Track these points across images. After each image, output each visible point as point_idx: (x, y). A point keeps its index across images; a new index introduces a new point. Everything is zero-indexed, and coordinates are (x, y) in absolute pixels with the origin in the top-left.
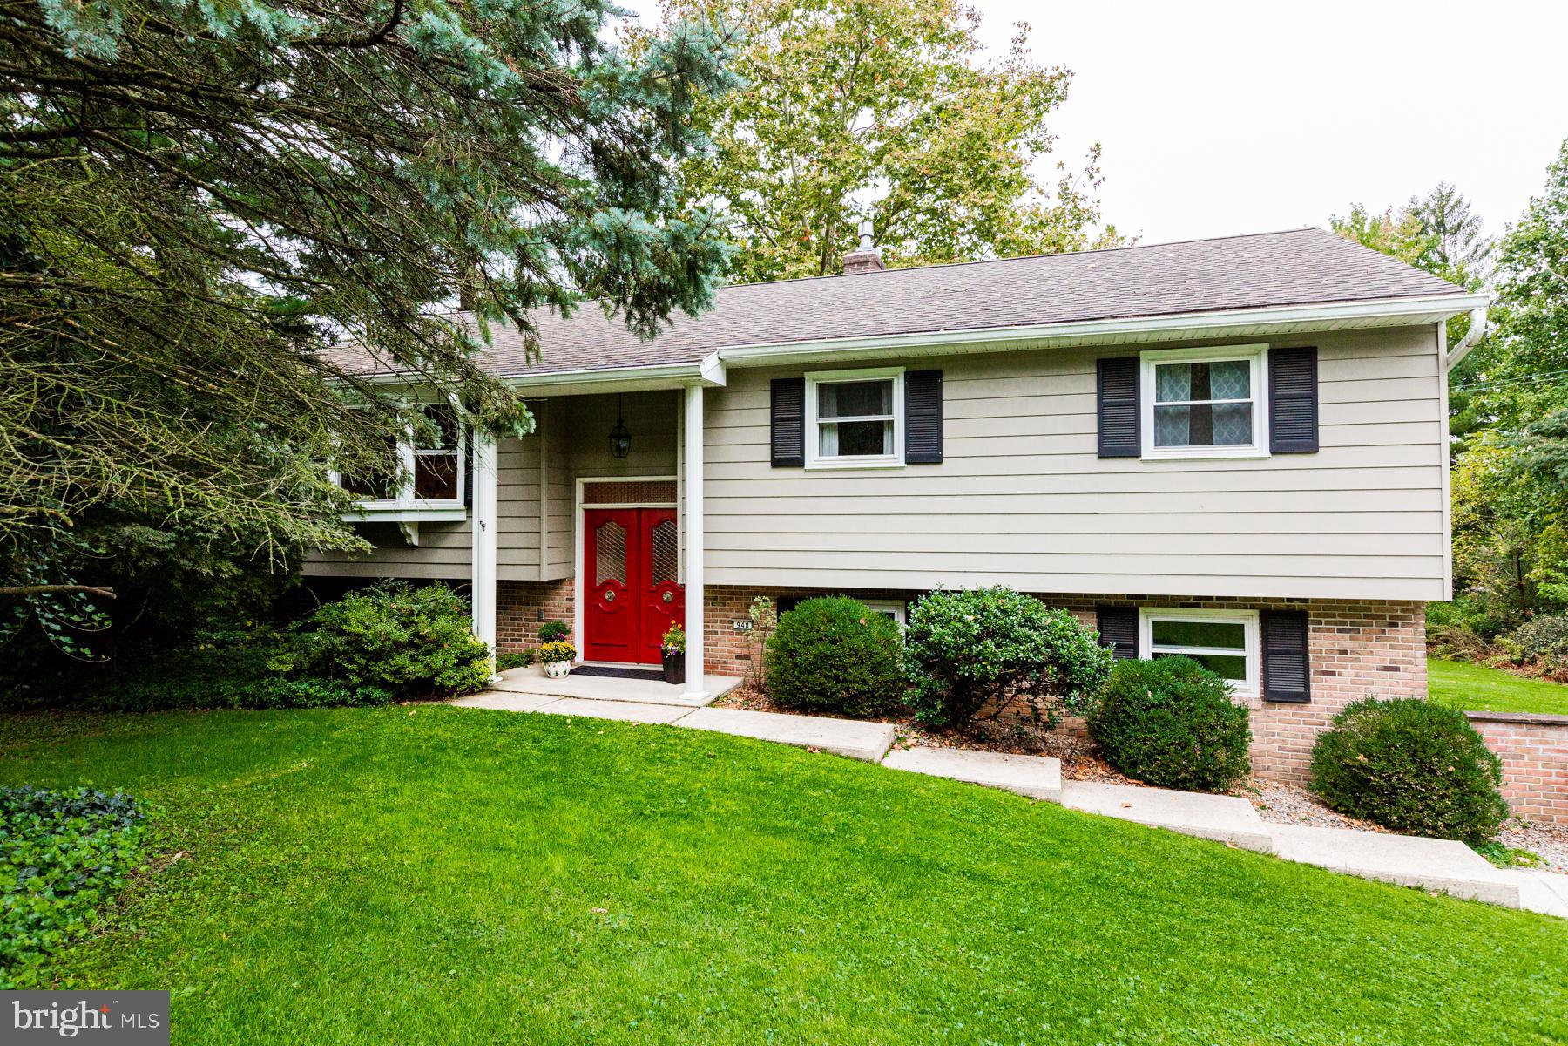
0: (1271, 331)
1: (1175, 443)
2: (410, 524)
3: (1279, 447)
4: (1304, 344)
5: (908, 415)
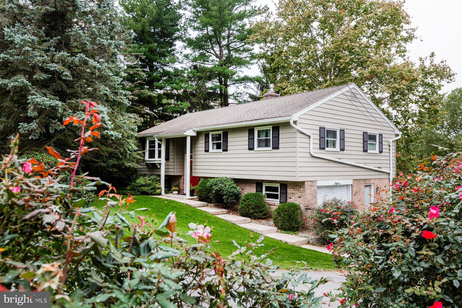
0: (273, 123)
1: (262, 147)
2: (158, 163)
3: (274, 148)
4: (277, 126)
5: (223, 141)
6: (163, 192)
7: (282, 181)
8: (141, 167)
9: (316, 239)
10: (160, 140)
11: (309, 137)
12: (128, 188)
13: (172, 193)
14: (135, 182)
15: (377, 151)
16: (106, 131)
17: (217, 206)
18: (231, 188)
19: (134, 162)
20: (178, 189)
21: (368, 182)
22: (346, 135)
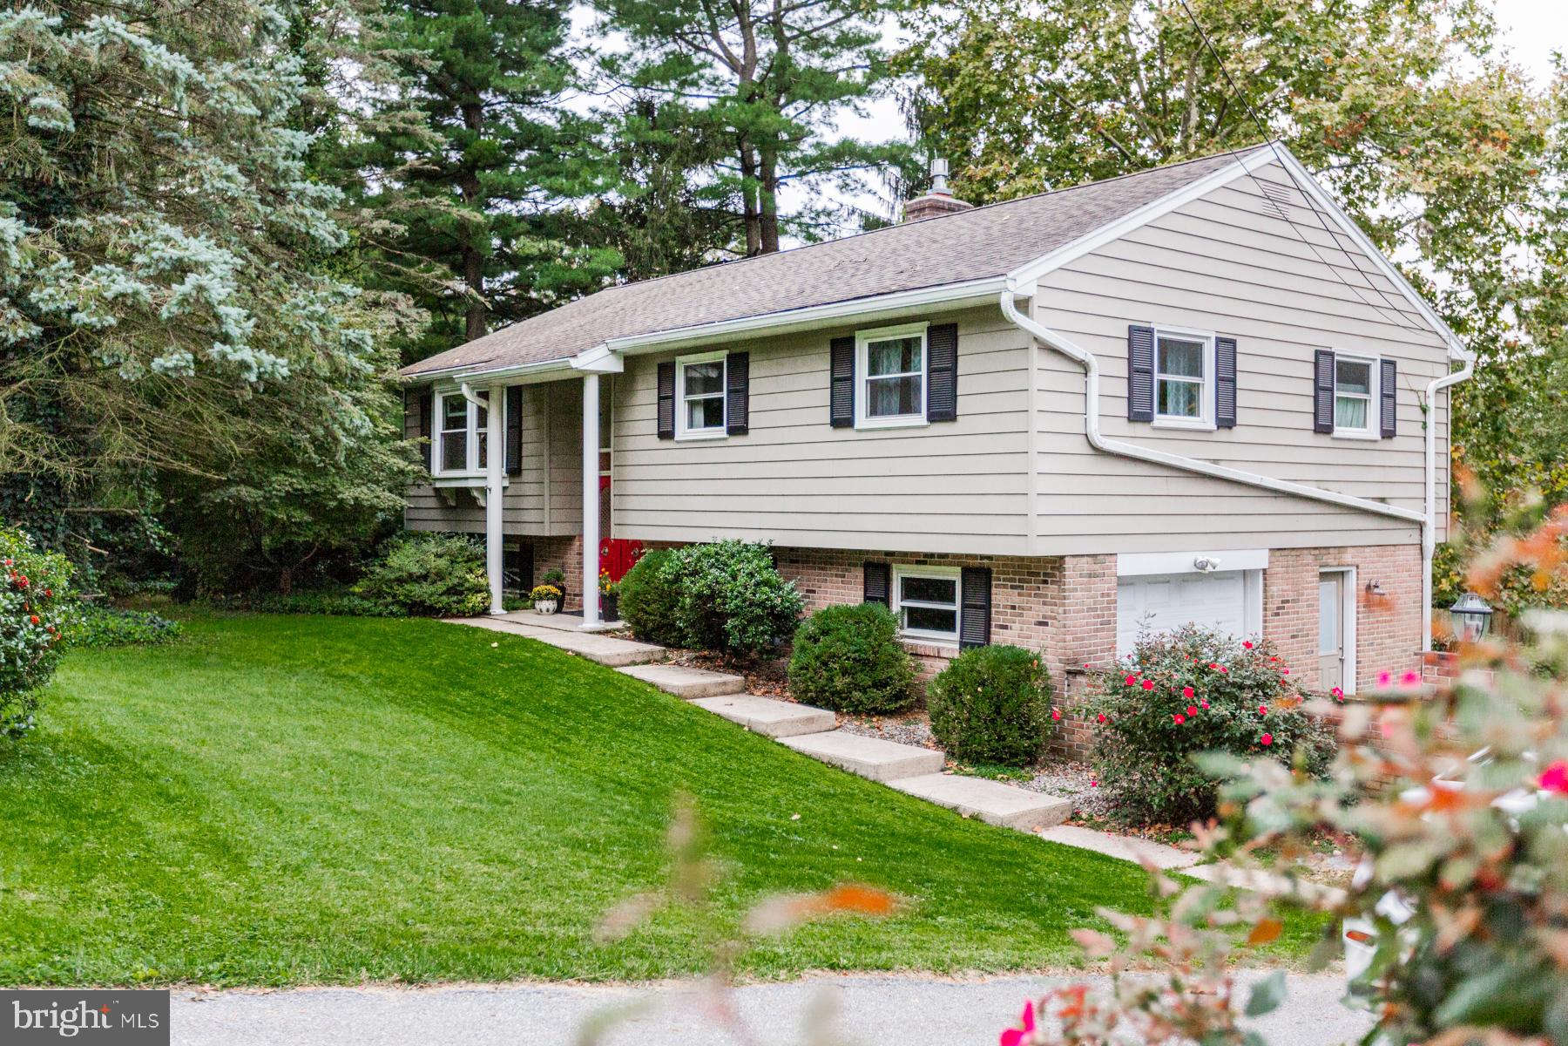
0: (932, 309)
1: (890, 412)
2: (477, 489)
3: (933, 418)
4: (949, 321)
5: (729, 392)
6: (496, 606)
7: (967, 556)
8: (404, 502)
9: (1107, 799)
10: (484, 395)
11: (1084, 367)
12: (357, 590)
13: (533, 607)
14: (383, 566)
15: (1373, 430)
16: (218, 346)
17: (705, 662)
18: (758, 584)
19: (377, 482)
20: (554, 590)
21: (1331, 561)
22: (1242, 363)
